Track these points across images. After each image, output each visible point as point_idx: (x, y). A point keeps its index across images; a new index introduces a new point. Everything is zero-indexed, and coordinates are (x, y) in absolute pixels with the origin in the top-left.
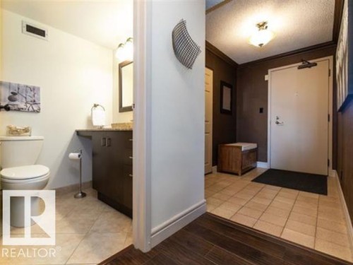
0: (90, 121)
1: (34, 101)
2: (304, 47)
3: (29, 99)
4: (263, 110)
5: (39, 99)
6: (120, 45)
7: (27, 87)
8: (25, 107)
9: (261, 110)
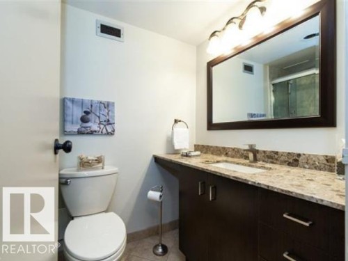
0: (170, 142)
1: (108, 121)
3: (103, 118)
5: (113, 117)
6: (213, 34)
7: (101, 103)
8: (98, 129)
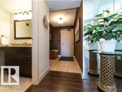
2: (68, 25)
4: (60, 41)
6: (16, 14)
9: (59, 41)
